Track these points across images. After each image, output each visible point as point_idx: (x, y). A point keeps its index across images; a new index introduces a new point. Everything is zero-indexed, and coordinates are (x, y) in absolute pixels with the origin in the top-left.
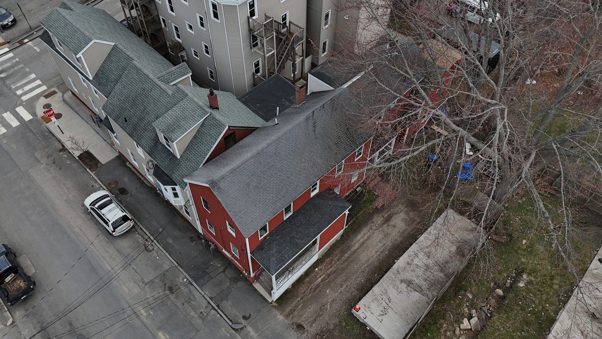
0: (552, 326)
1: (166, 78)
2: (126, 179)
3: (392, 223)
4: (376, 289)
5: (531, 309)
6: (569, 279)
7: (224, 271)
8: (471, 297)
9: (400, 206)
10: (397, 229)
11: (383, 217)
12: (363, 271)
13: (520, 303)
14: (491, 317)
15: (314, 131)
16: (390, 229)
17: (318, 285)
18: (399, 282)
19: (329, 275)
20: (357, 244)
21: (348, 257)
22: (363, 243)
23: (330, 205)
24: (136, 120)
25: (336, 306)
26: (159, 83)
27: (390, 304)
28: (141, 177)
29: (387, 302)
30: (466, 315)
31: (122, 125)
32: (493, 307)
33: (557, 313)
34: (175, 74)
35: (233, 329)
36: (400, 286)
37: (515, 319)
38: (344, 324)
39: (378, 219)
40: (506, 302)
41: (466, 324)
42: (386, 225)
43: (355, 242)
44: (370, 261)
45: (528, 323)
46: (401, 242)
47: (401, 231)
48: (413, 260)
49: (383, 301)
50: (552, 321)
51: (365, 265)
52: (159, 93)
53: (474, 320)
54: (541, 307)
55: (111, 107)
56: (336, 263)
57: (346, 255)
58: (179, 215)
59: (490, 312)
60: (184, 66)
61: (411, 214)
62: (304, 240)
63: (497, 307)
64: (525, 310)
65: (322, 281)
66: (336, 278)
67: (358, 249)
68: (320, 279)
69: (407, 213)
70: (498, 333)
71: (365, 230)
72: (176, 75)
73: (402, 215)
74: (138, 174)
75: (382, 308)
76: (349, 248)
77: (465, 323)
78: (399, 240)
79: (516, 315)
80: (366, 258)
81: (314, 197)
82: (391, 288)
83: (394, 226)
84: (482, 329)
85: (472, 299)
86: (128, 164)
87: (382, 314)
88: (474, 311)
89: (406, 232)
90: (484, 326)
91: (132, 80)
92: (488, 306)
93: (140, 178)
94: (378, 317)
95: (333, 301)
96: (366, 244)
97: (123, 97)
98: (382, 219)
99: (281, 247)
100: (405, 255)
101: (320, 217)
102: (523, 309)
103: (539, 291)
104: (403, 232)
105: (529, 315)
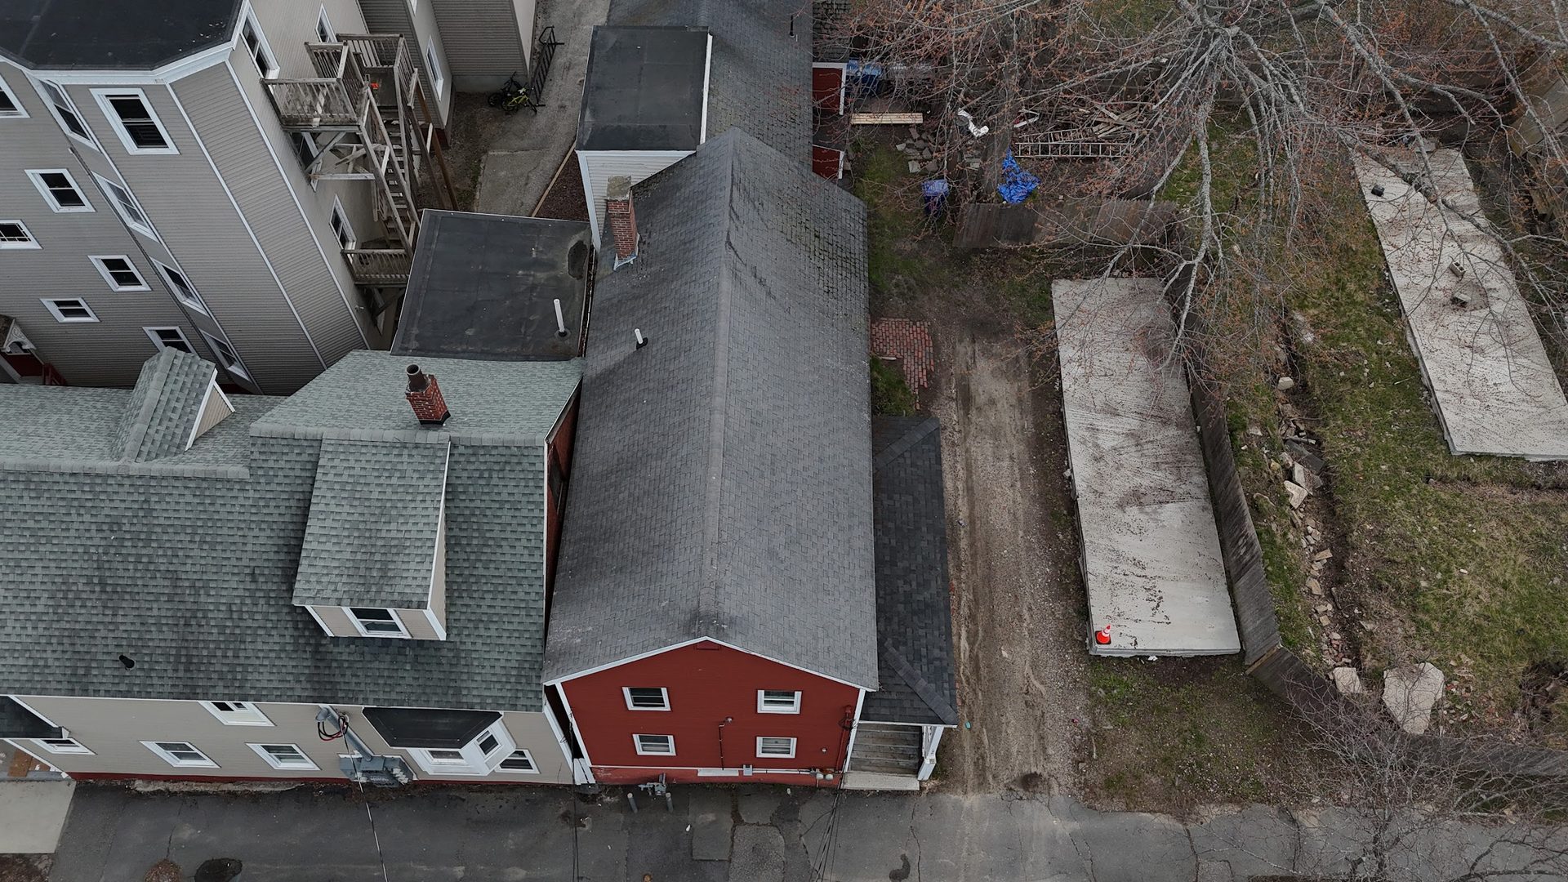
0: (1421, 376)
1: (158, 437)
2: (187, 833)
3: (981, 399)
4: (1095, 565)
5: (1367, 370)
6: (1366, 267)
7: (738, 820)
8: (1260, 433)
9: (960, 348)
10: (1003, 405)
11: (951, 398)
12: (1029, 549)
13: (1342, 374)
14: (1319, 443)
15: (769, 294)
16: (991, 414)
17: (974, 659)
18: (1118, 514)
19: (972, 617)
20: (960, 502)
21: (972, 545)
22: (969, 490)
23: (902, 456)
24: (170, 636)
25: (1051, 671)
26: (158, 466)
27: (1147, 572)
28: (230, 787)
29: (1139, 572)
30: (1280, 475)
31: (123, 688)
32: (1303, 421)
33: (1402, 343)
34: (173, 404)
36: (1127, 519)
37: (1360, 413)
38: (1102, 693)
39: (948, 413)
40: (1318, 391)
42: (973, 412)
43: (951, 502)
44: (1022, 518)
45: (1383, 403)
46: (1037, 426)
47: (1013, 401)
48: (1097, 446)
49: (1132, 578)
50: (1412, 368)
51: (1021, 533)
52: (189, 499)
53: (1299, 471)
54: (1374, 355)
55: (21, 662)
56: (958, 578)
57: (963, 544)
58: (470, 790)
59: (1304, 434)
60: (178, 362)
61: (997, 349)
62: (933, 584)
63: (1307, 415)
64: (1360, 380)
65: (971, 644)
66: (992, 611)
67: (972, 508)
68: (964, 644)
69: (987, 354)
70: (1360, 463)
71: (946, 459)
72: (179, 406)
73: (984, 366)
74: (210, 788)
75: (1144, 595)
76: (955, 525)
77: (1293, 492)
78: (1028, 423)
79: (1354, 403)
80: (1007, 517)
82: (1116, 536)
84: (1327, 479)
85: (1264, 436)
86: (140, 786)
87: (1155, 604)
88: (1284, 457)
90: (1326, 468)
91: (31, 524)
92: (1292, 425)
93: (229, 792)
94: (1153, 619)
95: (1034, 666)
96: (978, 490)
97: (43, 601)
98: (954, 404)
99: (910, 643)
100: (1075, 447)
101: (910, 499)
102: (1356, 383)
103: (1344, 326)
104: (1020, 400)
105: (1372, 385)
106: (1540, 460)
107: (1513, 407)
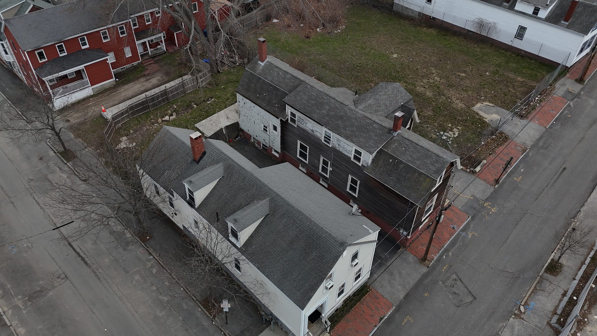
0: (212, 115)
3: (150, 81)
8: (175, 107)
9: (159, 74)
10: (151, 83)
11: (146, 78)
12: (120, 100)
19: (98, 101)
20: (123, 89)
21: (114, 95)
22: (127, 89)
30: (169, 115)
33: (219, 111)
35: (27, 122)
38: (95, 120)
39: (142, 80)
41: (167, 118)
42: (146, 82)
44: (126, 96)
53: (171, 118)
61: (164, 77)
69: (162, 77)
71: (131, 84)
76: (116, 91)
78: (149, 87)
80: (124, 95)
81: (84, 49)
83: (151, 82)
88: (174, 114)
89: (157, 84)
104: (154, 84)
105: (203, 112)
106: (206, 136)
107: (216, 127)
